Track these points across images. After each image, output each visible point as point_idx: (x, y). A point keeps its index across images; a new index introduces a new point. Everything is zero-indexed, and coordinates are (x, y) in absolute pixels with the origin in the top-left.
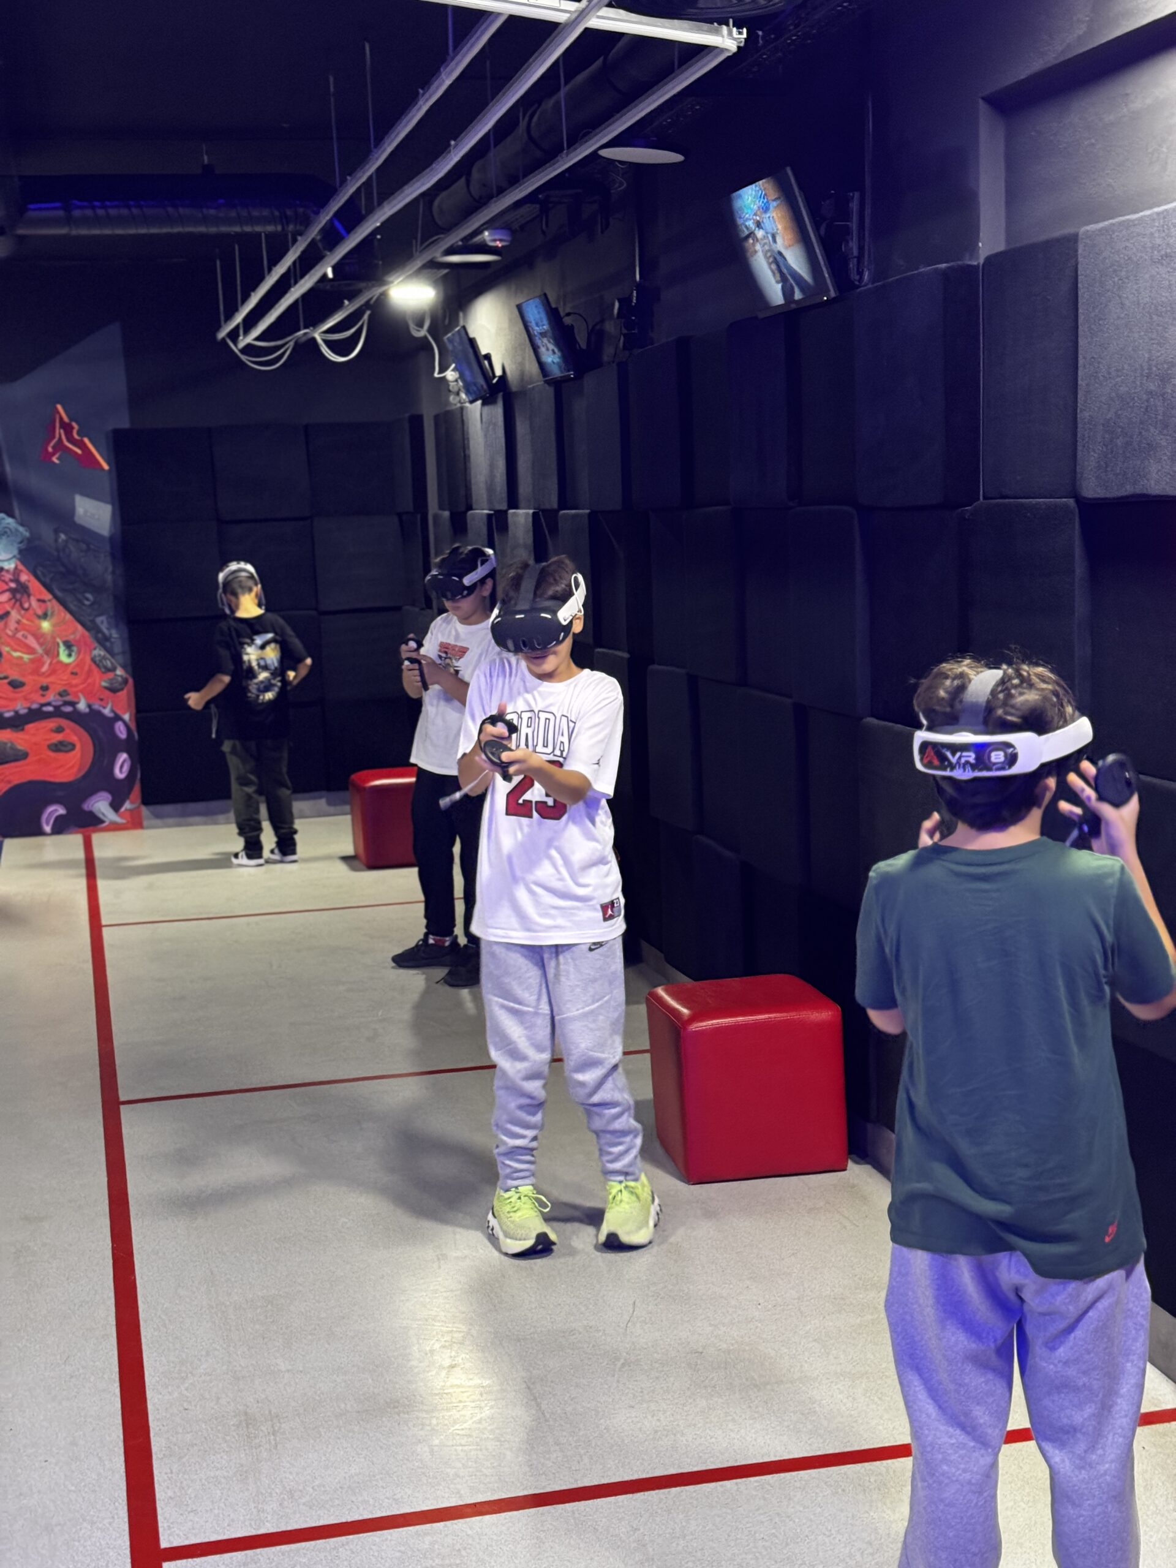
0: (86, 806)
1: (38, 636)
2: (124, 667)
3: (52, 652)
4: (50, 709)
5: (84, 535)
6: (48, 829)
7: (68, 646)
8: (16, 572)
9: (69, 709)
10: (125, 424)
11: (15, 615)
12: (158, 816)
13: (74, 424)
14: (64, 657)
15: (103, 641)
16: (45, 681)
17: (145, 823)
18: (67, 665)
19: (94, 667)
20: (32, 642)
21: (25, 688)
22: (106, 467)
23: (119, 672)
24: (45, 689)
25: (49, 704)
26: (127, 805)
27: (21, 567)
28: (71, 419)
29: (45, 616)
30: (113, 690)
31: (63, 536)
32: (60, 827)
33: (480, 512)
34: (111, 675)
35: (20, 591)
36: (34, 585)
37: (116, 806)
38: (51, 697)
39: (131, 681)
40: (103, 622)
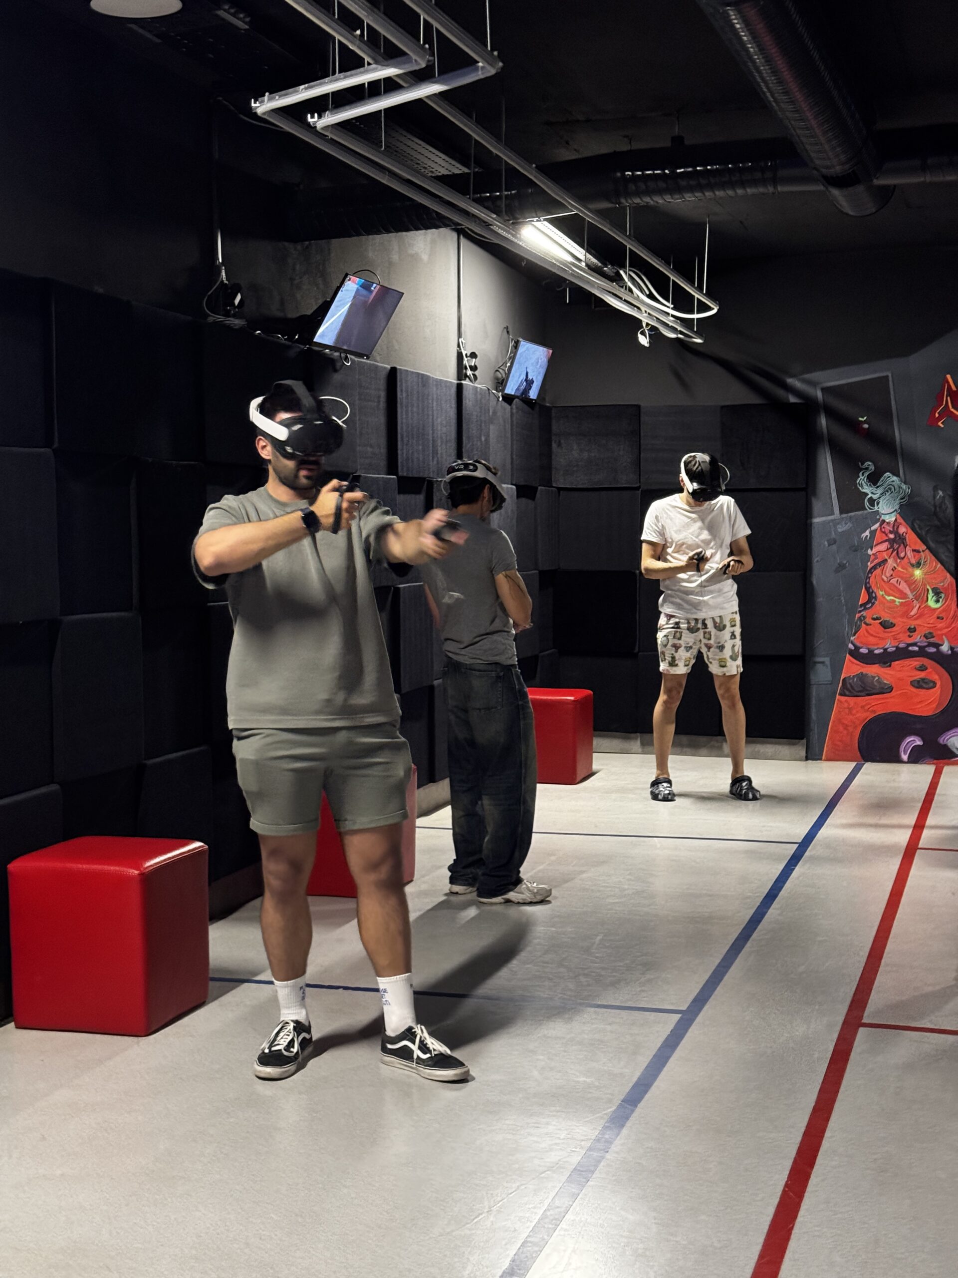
0: (941, 740)
1: (910, 582)
3: (922, 598)
4: (916, 649)
6: (905, 757)
7: (937, 593)
8: (896, 525)
9: (932, 650)
11: (891, 562)
14: (932, 603)
16: (913, 624)
18: (934, 610)
20: (904, 587)
21: (894, 629)
24: (912, 630)
25: (915, 644)
27: (900, 520)
28: (956, 388)
29: (918, 565)
31: (941, 493)
32: (916, 757)
35: (898, 541)
36: (911, 537)
38: (917, 638)
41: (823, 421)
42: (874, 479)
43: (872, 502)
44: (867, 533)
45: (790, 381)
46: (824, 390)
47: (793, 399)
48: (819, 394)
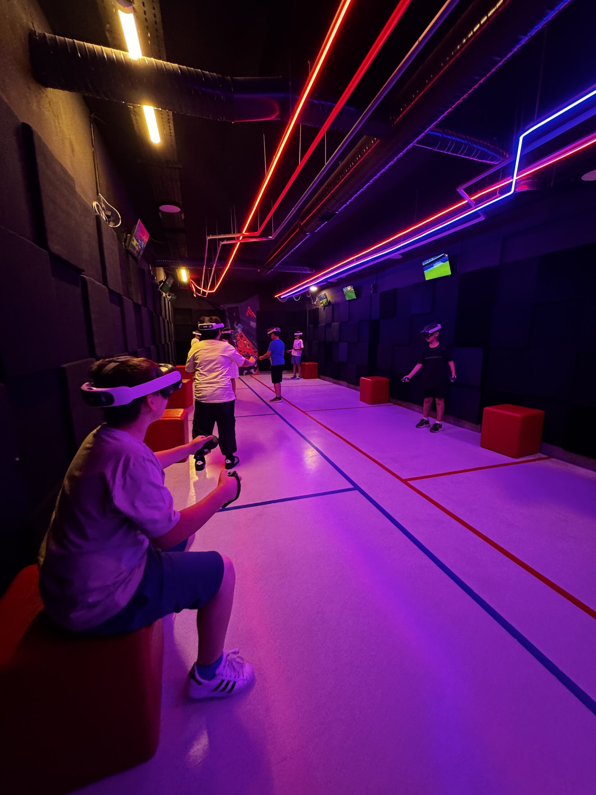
0: (251, 371)
1: (244, 343)
2: (257, 349)
3: (246, 346)
4: (245, 355)
5: (251, 328)
6: (244, 374)
7: (248, 345)
8: (241, 333)
9: (248, 355)
10: (259, 310)
11: (240, 340)
12: (261, 373)
13: (251, 310)
14: (248, 347)
15: (254, 345)
16: (245, 351)
17: (259, 374)
18: (248, 348)
19: (252, 349)
20: (243, 344)
22: (255, 317)
23: (256, 350)
24: (245, 352)
25: (245, 354)
26: (256, 371)
27: (242, 332)
28: (251, 309)
29: (245, 340)
30: (255, 353)
31: (248, 328)
32: (246, 374)
33: (322, 324)
34: (254, 350)
35: (242, 336)
36: (244, 336)
37: (255, 371)
38: (245, 353)
39: (258, 351)
40: (254, 342)
41: (227, 314)
42: (237, 325)
43: (237, 329)
44: (236, 335)
45: (221, 306)
46: (227, 308)
47: (221, 309)
48: (226, 309)
